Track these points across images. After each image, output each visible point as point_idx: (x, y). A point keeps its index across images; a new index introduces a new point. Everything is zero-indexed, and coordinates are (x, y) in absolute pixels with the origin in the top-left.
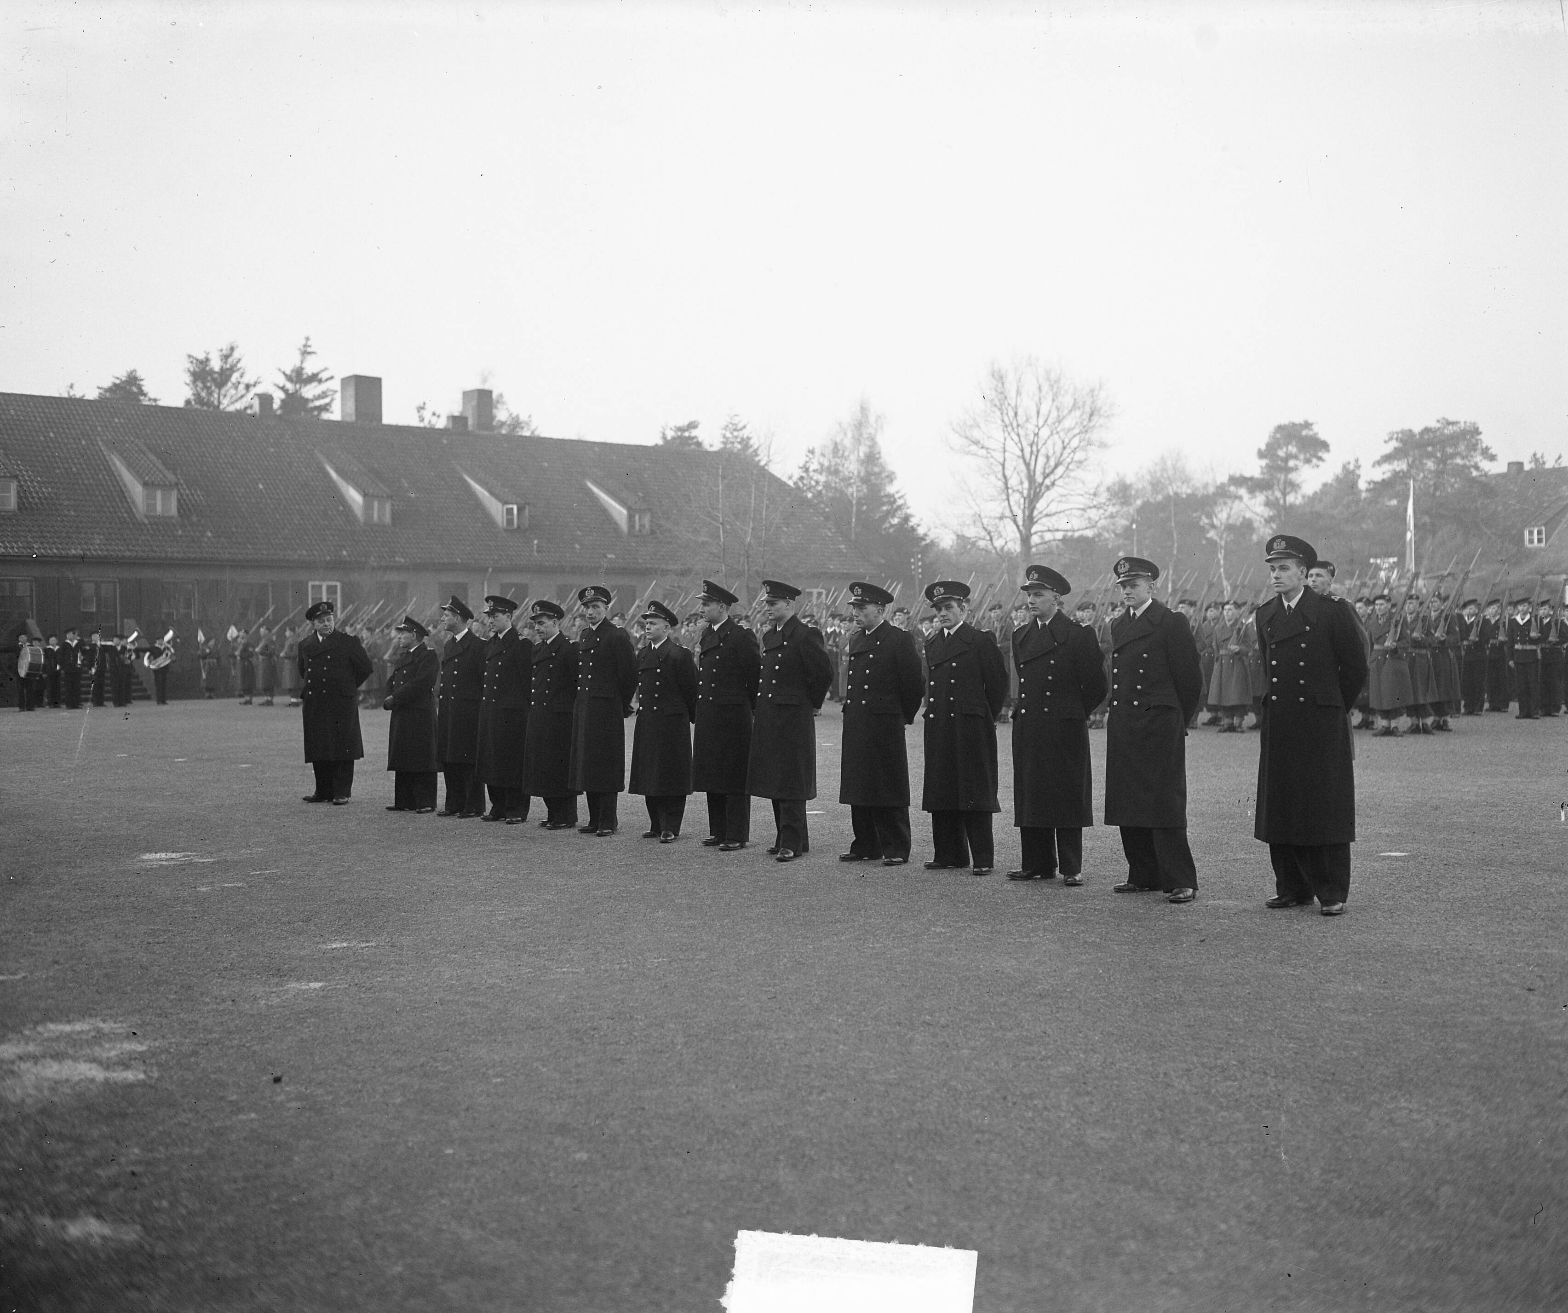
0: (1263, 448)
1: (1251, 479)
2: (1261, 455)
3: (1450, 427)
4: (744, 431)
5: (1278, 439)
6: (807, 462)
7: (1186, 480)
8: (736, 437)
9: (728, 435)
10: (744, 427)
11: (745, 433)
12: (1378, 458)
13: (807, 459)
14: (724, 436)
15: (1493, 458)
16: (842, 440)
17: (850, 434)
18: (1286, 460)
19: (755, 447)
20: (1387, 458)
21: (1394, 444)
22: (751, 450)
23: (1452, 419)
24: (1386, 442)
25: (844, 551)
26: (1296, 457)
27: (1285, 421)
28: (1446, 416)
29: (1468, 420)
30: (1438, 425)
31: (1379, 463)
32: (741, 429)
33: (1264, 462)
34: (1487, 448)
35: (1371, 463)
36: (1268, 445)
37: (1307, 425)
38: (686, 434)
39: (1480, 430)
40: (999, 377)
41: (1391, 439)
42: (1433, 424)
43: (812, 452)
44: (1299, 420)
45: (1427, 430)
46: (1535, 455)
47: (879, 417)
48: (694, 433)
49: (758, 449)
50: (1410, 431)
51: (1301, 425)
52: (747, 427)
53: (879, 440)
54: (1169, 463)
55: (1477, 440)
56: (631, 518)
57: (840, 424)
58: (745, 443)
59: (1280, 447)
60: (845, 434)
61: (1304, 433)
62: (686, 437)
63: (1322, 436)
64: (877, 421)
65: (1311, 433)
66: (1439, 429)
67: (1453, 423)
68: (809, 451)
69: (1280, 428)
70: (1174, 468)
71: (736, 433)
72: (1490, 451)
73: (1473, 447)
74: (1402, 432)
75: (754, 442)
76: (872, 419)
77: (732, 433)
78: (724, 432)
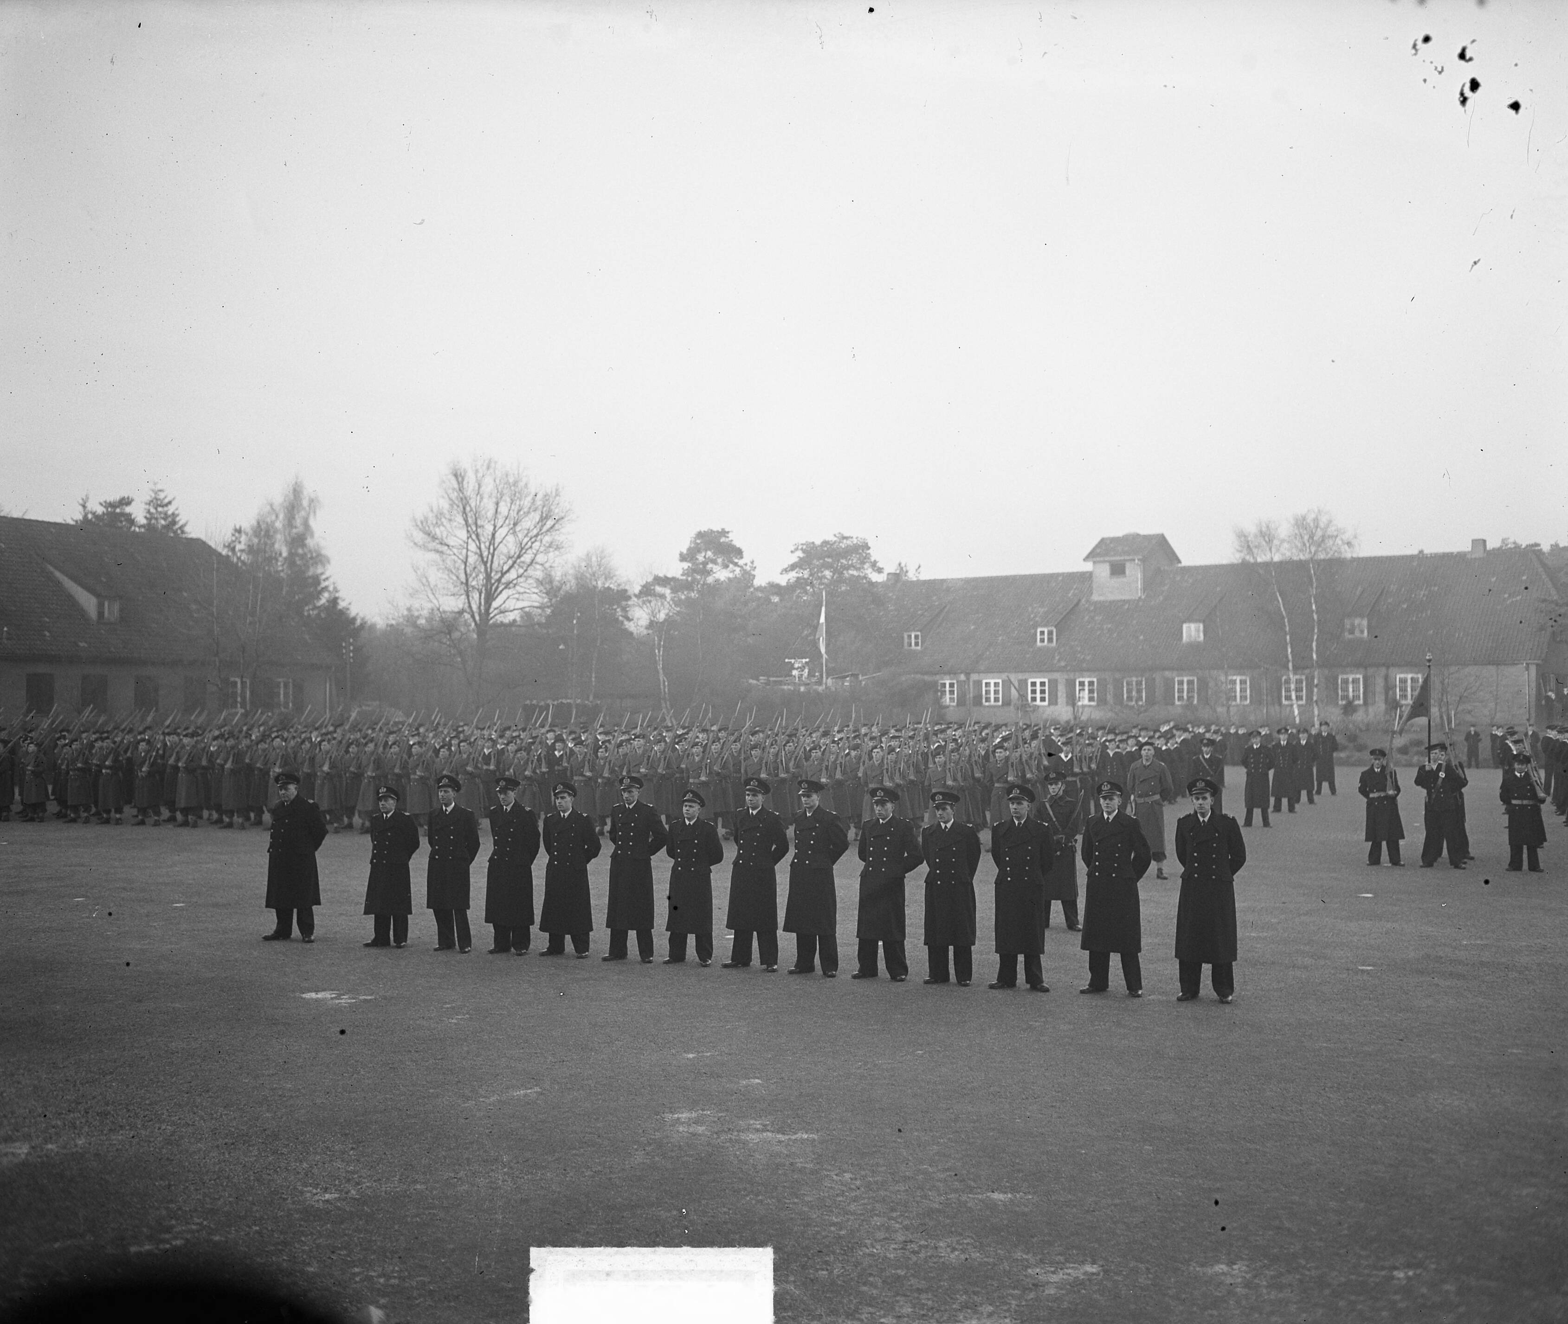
0: (685, 552)
1: (674, 579)
2: (683, 558)
3: (845, 541)
4: (170, 507)
5: (698, 544)
6: (233, 541)
7: (608, 576)
8: (160, 513)
9: (153, 510)
10: (170, 503)
11: (171, 510)
12: (786, 566)
13: (234, 538)
14: (149, 512)
15: (880, 571)
16: (273, 522)
17: (281, 516)
18: (705, 564)
19: (181, 523)
20: (793, 567)
21: (800, 554)
22: (177, 526)
23: (846, 535)
24: (792, 552)
25: (309, 641)
26: (714, 562)
27: (704, 528)
28: (842, 532)
29: (860, 536)
30: (835, 539)
31: (785, 571)
32: (166, 505)
33: (686, 565)
34: (875, 562)
35: (780, 571)
36: (689, 549)
37: (724, 533)
38: (118, 510)
39: (870, 545)
40: (458, 476)
41: (797, 549)
42: (831, 538)
43: (239, 531)
44: (717, 528)
45: (825, 543)
46: (900, 564)
47: (312, 501)
48: (128, 509)
49: (185, 525)
50: (813, 543)
51: (718, 532)
52: (173, 503)
53: (312, 523)
54: (594, 559)
55: (867, 554)
56: (101, 606)
57: (271, 505)
58: (172, 520)
59: (699, 551)
60: (277, 516)
61: (723, 540)
62: (118, 514)
63: (737, 543)
64: (309, 506)
65: (727, 540)
66: (835, 542)
67: (846, 538)
68: (236, 530)
69: (700, 535)
70: (600, 566)
71: (160, 509)
72: (878, 564)
73: (865, 559)
74: (807, 544)
75: (181, 520)
76: (305, 503)
77: (156, 509)
78: (147, 507)
